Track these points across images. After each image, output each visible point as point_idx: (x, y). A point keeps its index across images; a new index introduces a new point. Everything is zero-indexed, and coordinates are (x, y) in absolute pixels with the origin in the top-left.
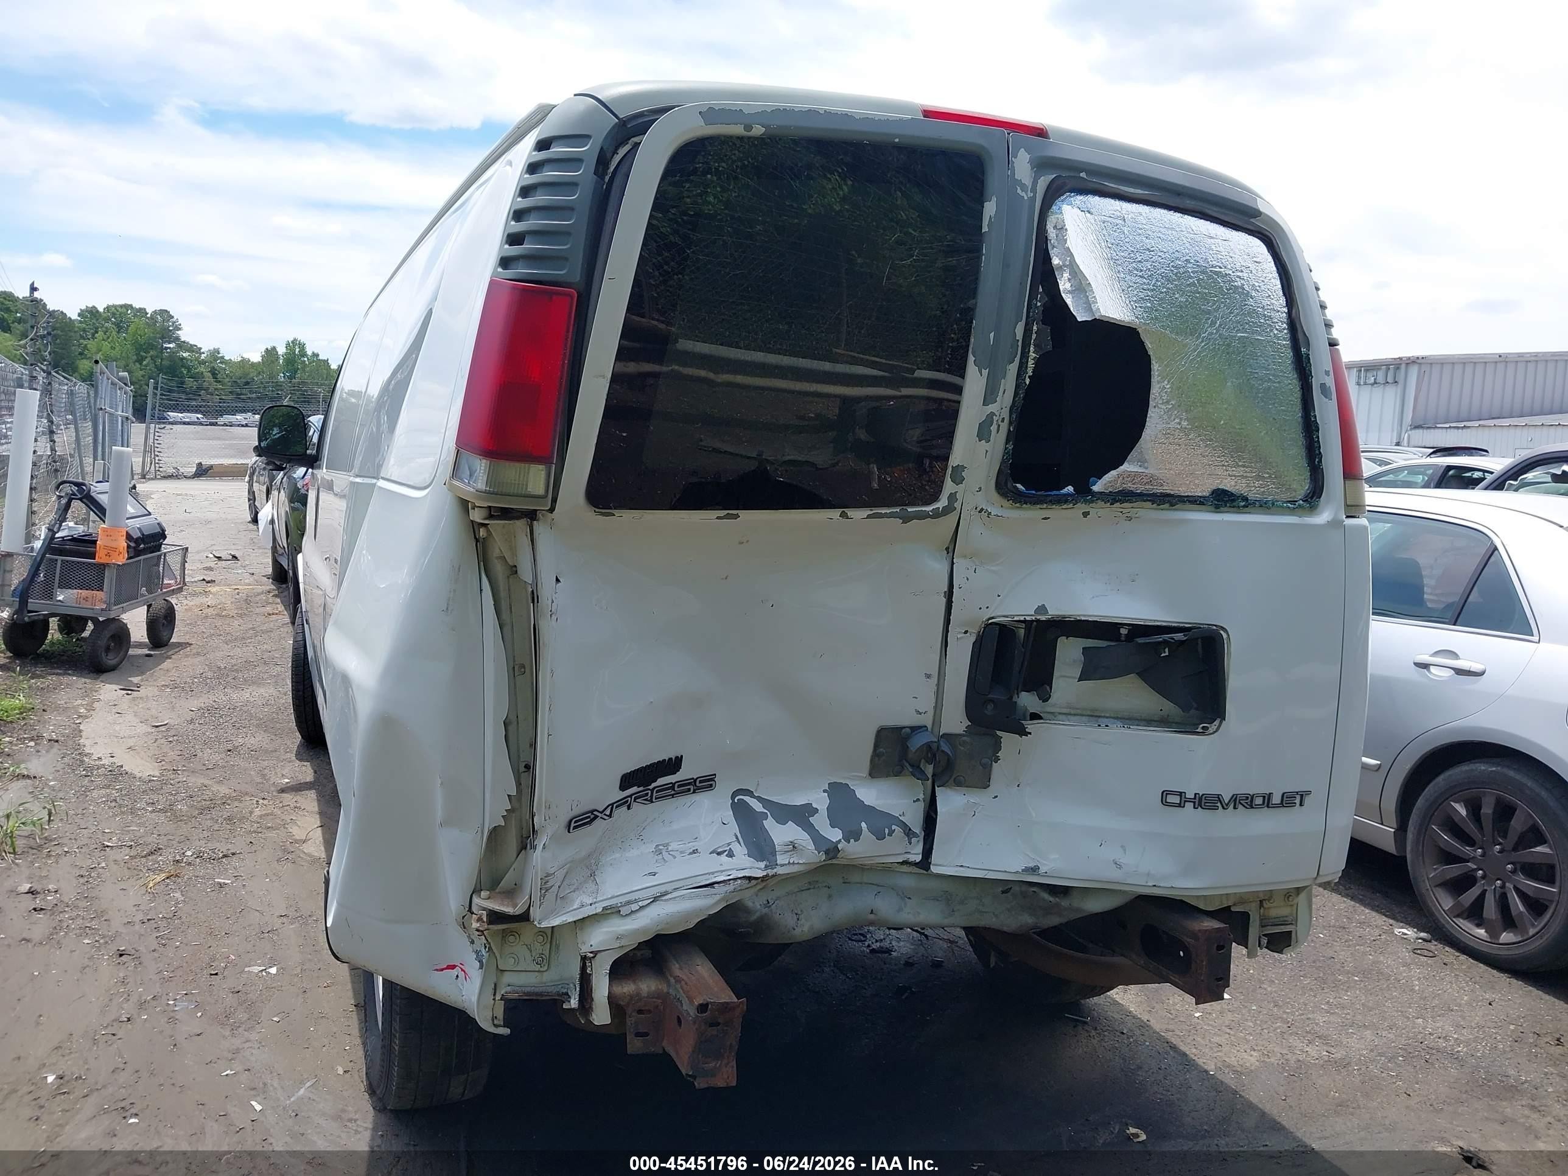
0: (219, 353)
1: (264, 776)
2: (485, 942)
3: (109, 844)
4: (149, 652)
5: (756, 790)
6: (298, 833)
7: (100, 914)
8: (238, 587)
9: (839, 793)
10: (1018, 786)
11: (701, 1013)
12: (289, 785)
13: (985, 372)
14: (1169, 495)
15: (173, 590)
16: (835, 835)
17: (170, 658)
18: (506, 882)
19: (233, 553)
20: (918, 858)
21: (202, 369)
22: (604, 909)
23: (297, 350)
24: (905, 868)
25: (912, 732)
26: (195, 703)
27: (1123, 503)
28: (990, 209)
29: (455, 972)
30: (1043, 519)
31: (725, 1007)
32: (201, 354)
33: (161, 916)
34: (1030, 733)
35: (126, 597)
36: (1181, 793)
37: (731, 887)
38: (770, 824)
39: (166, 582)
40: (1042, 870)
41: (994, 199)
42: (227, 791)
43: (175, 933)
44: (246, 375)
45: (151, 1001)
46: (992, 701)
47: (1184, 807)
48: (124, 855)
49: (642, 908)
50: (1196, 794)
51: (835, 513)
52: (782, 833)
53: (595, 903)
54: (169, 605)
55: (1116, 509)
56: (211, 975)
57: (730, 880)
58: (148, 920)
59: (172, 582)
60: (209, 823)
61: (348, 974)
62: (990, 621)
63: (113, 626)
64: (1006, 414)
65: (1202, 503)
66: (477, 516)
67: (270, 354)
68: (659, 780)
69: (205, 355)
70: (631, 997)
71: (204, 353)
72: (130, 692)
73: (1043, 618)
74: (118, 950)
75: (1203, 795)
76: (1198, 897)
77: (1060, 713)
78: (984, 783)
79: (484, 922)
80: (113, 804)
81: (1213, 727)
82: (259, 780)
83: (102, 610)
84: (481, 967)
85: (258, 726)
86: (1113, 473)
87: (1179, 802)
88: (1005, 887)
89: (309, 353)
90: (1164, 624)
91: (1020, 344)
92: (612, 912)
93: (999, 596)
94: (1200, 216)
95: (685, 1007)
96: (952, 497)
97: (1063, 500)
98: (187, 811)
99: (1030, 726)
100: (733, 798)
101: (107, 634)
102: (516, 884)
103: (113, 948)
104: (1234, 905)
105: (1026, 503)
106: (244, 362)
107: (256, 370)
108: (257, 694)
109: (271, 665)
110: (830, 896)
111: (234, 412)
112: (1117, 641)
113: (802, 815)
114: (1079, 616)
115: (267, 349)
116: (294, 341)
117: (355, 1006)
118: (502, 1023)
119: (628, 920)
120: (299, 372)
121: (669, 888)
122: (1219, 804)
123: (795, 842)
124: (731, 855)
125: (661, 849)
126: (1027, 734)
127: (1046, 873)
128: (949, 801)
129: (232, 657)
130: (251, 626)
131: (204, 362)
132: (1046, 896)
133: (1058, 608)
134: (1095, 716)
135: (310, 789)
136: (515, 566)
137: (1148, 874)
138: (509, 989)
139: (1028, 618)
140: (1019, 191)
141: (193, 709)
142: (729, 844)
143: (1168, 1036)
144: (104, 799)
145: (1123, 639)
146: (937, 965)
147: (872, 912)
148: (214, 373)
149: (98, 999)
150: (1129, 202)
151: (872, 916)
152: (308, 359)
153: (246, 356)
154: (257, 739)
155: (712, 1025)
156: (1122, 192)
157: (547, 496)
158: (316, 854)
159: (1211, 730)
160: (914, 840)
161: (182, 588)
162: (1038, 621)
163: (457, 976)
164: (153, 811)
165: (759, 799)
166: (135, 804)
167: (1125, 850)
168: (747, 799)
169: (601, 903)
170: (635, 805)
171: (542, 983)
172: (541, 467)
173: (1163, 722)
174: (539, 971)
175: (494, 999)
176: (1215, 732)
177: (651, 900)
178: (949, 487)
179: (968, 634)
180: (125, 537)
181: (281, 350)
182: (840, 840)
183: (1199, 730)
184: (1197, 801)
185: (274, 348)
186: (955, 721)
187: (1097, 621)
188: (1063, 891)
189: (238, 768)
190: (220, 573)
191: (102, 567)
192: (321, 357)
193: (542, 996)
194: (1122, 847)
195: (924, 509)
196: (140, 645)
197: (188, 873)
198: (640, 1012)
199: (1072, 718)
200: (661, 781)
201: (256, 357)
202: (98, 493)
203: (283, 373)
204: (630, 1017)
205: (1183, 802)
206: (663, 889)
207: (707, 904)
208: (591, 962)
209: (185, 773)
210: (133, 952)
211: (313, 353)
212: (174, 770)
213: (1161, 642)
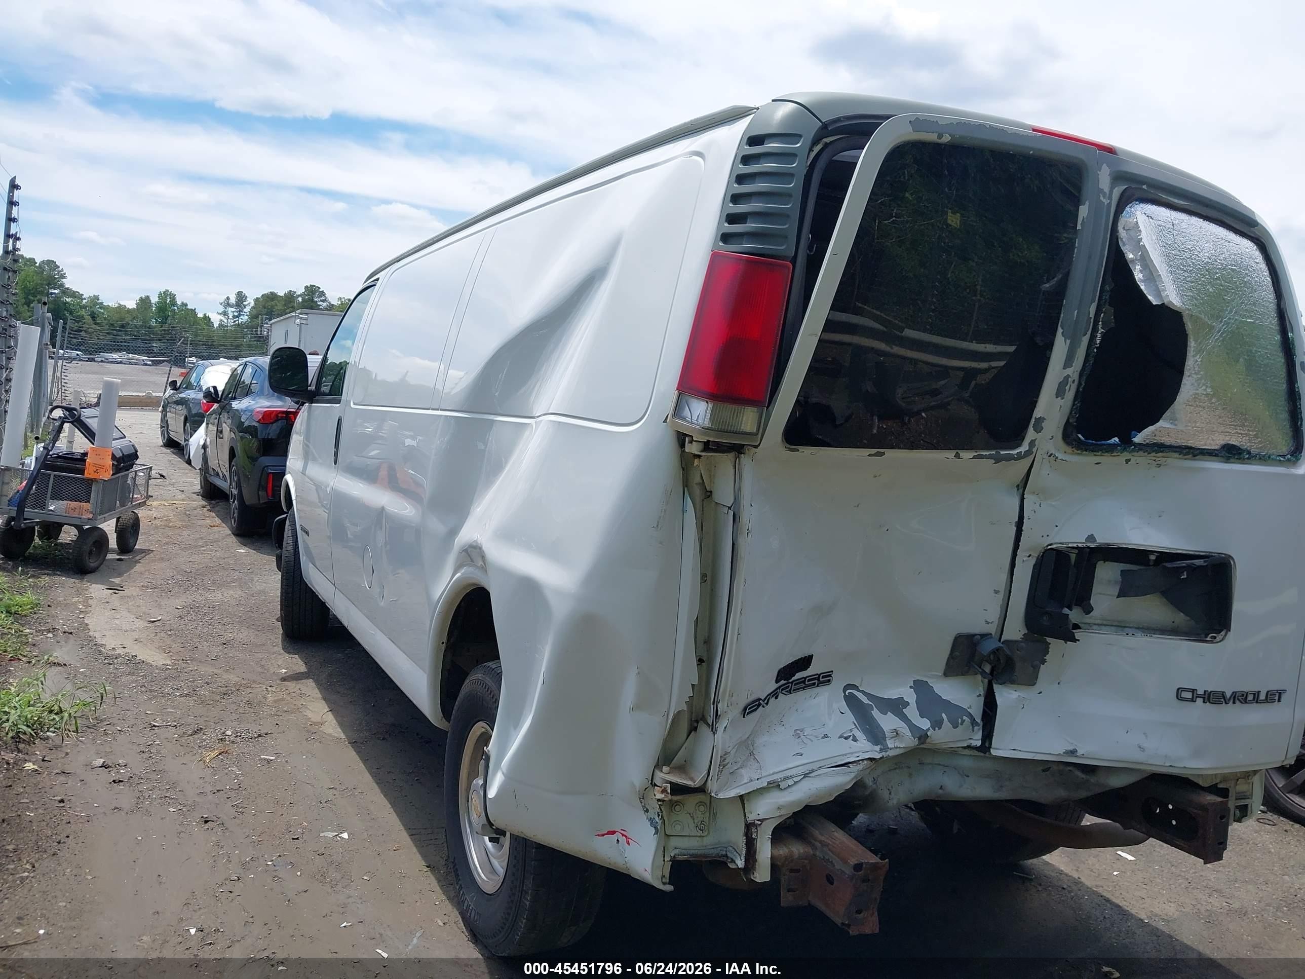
0: (98, 300)
1: (263, 666)
2: (659, 811)
3: (156, 724)
4: (118, 557)
5: (860, 686)
6: (315, 718)
7: (174, 785)
8: (175, 502)
9: (920, 687)
10: (1059, 683)
11: (857, 871)
12: (287, 675)
13: (1068, 341)
14: (1191, 448)
15: (140, 504)
16: (924, 724)
17: (140, 563)
18: (678, 759)
19: (160, 473)
20: (979, 743)
21: (83, 312)
22: (769, 783)
23: (168, 300)
24: (967, 752)
25: (981, 639)
26: (179, 602)
27: (1159, 452)
28: (1084, 211)
29: (614, 838)
30: (1096, 464)
31: (875, 867)
32: (82, 299)
33: (228, 787)
34: (1079, 640)
35: (105, 510)
36: (1194, 690)
37: (860, 767)
38: (876, 713)
39: (135, 496)
40: (1080, 752)
41: (1087, 203)
42: (237, 679)
43: (247, 803)
44: (122, 319)
45: (251, 862)
46: (1047, 613)
47: (1195, 701)
48: (173, 734)
49: (796, 783)
50: (1205, 691)
51: (951, 454)
52: (888, 722)
53: (761, 778)
54: (136, 516)
55: (1151, 458)
56: (293, 839)
57: (859, 761)
58: (218, 791)
59: (139, 496)
60: (234, 707)
61: (409, 839)
62: (1049, 547)
63: (96, 533)
64: (1076, 377)
65: (1216, 455)
66: (693, 448)
67: (144, 302)
68: (797, 674)
69: (86, 301)
70: (786, 858)
71: (85, 299)
72: (117, 591)
73: (1092, 545)
74: (202, 817)
75: (1211, 692)
76: (1199, 776)
77: (1095, 624)
78: (1031, 681)
79: (668, 793)
80: (143, 689)
81: (1219, 637)
82: (259, 669)
83: (89, 519)
84: (656, 833)
85: (240, 623)
86: (1151, 428)
87: (1191, 697)
88: (1046, 767)
89: (179, 303)
90: (1184, 552)
91: (1092, 320)
92: (775, 786)
93: (1057, 526)
94: (1220, 224)
95: (837, 867)
96: (1032, 444)
97: (1111, 449)
98: (210, 696)
99: (1078, 634)
100: (844, 692)
101: (91, 541)
102: (685, 761)
103: (197, 815)
104: (1221, 782)
105: (1086, 451)
106: (121, 308)
107: (131, 315)
108: (228, 595)
109: (230, 571)
110: (910, 775)
111: (111, 351)
112: (1145, 566)
113: (896, 706)
114: (1120, 544)
115: (141, 298)
116: (166, 292)
117: (427, 866)
118: (668, 881)
119: (786, 792)
120: (169, 318)
121: (815, 766)
122: (1222, 700)
123: (898, 729)
124: (855, 740)
125: (799, 734)
126: (1075, 640)
127: (1083, 755)
128: (1005, 696)
129: (194, 563)
130: (198, 536)
131: (84, 307)
132: (1079, 774)
133: (1103, 538)
134: (1121, 626)
135: (307, 678)
136: (711, 492)
137: (1166, 756)
138: (677, 851)
139: (1080, 545)
140: (1102, 198)
141: (179, 607)
142: (851, 730)
143: (1100, 890)
144: (134, 685)
145: (1151, 563)
146: (893, 832)
147: (941, 788)
148: (93, 316)
149: (203, 860)
150: (1175, 210)
151: (941, 791)
152: (178, 308)
153: (122, 303)
154: (243, 635)
155: (864, 881)
156: (1171, 203)
157: (758, 434)
158: (336, 735)
159: (1218, 639)
160: (976, 728)
161: (145, 502)
162: (1088, 547)
163: (618, 840)
164: (181, 696)
165: (863, 692)
166: (163, 689)
167: (1146, 736)
168: (855, 692)
169: (765, 778)
170: (781, 695)
171: (703, 847)
172: (755, 409)
173: (1173, 631)
174: (700, 836)
175: (664, 860)
176: (1220, 641)
177: (802, 776)
178: (1031, 434)
179: (1031, 558)
180: (111, 457)
181: (154, 299)
182: (929, 729)
183: (1208, 639)
184: (1206, 696)
185: (148, 297)
186: (1015, 630)
187: (1134, 549)
188: (1090, 769)
189: (238, 659)
190: (154, 490)
191: (90, 481)
192: (189, 307)
193: (706, 857)
194: (1144, 734)
195: (1011, 452)
196: (113, 551)
197: (235, 750)
198: (792, 871)
199: (1103, 627)
200: (799, 675)
201: (131, 304)
202: (86, 418)
203: (155, 319)
204: (784, 875)
205: (1195, 697)
206: (810, 767)
207: (843, 780)
208: (757, 829)
209: (194, 663)
210: (215, 819)
211: (182, 303)
212: (183, 660)
213: (1184, 567)
